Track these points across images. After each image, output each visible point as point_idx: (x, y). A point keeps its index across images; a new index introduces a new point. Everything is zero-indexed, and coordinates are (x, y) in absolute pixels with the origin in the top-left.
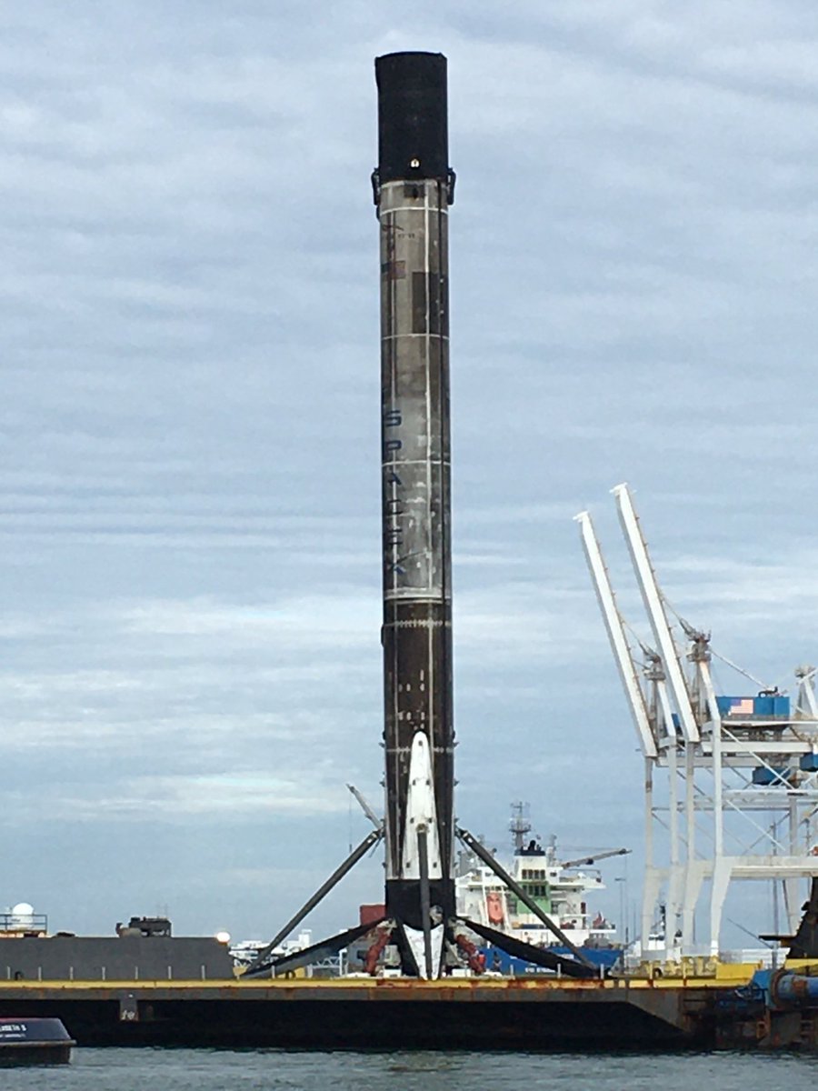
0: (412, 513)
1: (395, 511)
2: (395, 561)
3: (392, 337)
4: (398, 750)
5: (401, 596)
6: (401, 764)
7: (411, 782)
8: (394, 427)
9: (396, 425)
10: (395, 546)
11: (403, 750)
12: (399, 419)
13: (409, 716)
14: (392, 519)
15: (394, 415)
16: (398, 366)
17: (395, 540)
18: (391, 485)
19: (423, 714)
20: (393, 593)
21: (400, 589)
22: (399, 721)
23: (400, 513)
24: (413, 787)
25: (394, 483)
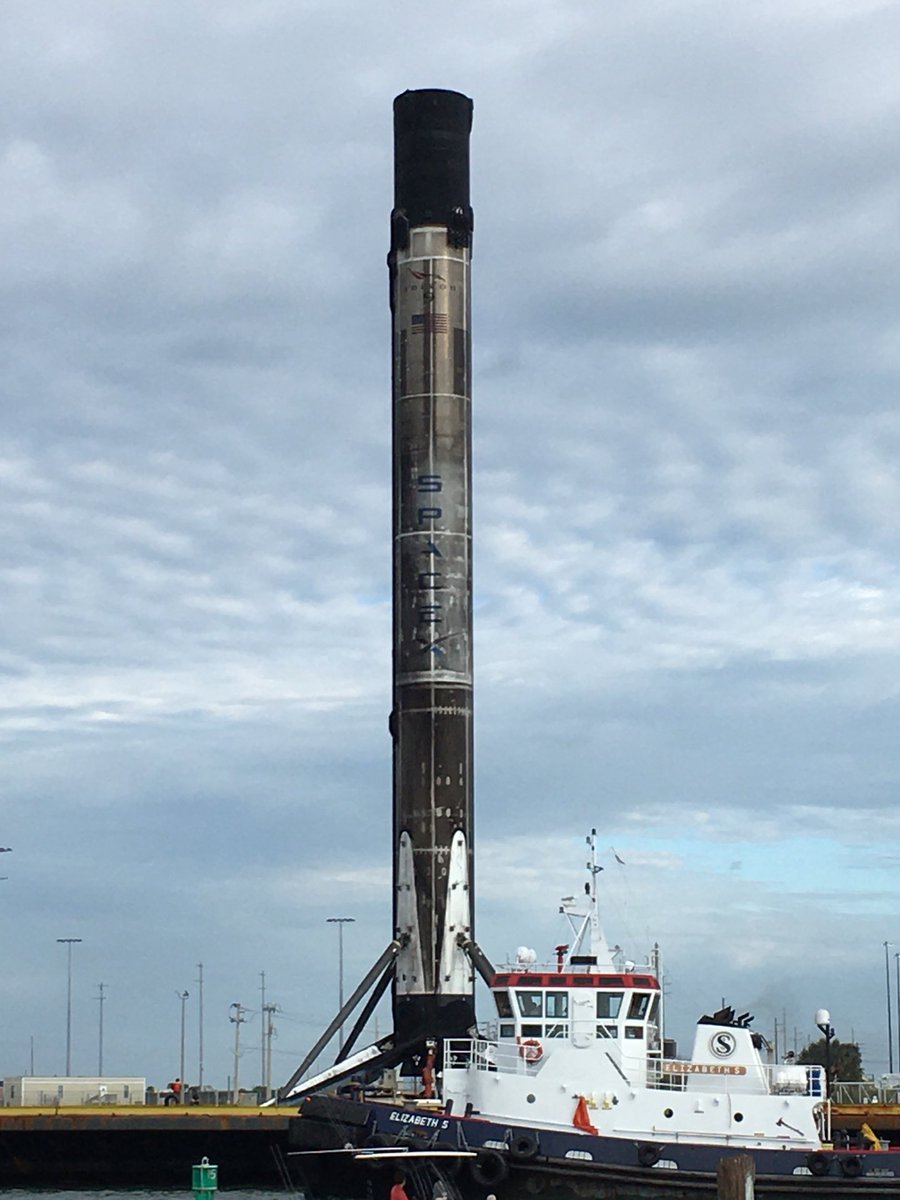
0: (452, 589)
1: (432, 585)
2: (432, 640)
3: (431, 394)
4: (435, 849)
5: (439, 680)
6: (438, 866)
7: (450, 886)
8: (432, 494)
9: (434, 490)
10: (433, 624)
11: (441, 850)
12: (439, 485)
13: (448, 813)
14: (427, 594)
15: (432, 480)
16: (437, 428)
17: (433, 617)
18: (429, 556)
19: (461, 811)
20: (429, 676)
21: (437, 672)
22: (436, 818)
23: (439, 588)
24: (452, 892)
25: (432, 555)
